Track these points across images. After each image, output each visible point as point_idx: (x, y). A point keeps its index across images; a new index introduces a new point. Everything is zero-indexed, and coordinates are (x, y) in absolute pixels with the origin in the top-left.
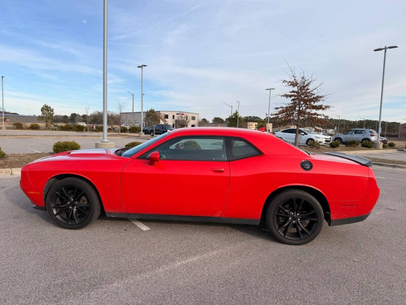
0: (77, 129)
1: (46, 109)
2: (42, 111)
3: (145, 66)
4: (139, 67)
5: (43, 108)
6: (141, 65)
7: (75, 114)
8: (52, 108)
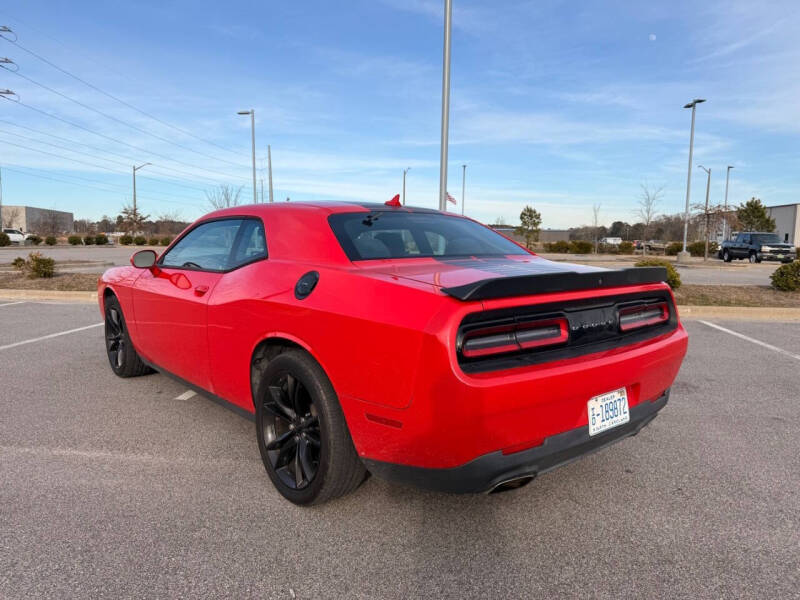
0: (578, 249)
1: (530, 215)
2: (522, 218)
3: (700, 101)
4: (688, 106)
5: (523, 214)
6: (691, 102)
7: (620, 223)
8: (538, 213)
